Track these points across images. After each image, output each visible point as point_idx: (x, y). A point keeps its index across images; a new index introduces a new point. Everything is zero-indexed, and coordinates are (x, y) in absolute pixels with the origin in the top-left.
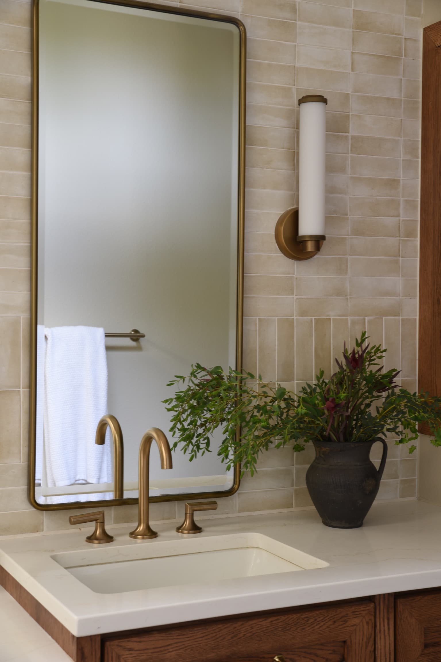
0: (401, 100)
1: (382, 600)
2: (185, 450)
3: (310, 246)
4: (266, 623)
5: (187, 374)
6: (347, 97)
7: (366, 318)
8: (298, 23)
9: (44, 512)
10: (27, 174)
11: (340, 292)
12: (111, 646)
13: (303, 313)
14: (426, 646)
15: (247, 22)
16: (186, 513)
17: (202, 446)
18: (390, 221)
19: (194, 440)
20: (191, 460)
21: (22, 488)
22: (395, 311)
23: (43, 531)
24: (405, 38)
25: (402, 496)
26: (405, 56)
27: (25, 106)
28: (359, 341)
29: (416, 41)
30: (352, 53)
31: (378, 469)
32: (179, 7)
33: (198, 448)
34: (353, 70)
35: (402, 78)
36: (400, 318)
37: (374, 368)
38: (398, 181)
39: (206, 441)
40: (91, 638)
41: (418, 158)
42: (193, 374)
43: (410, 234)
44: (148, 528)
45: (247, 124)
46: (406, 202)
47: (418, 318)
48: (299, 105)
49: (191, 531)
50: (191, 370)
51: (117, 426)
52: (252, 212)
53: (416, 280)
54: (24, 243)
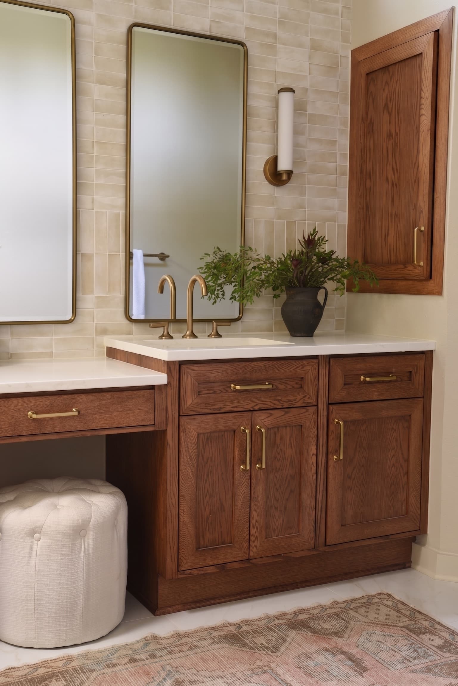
0: (338, 92)
1: (322, 358)
2: (210, 298)
3: (284, 177)
4: (261, 364)
5: (211, 253)
6: (306, 90)
7: (317, 222)
8: (278, 45)
9: (134, 323)
10: (124, 130)
11: (301, 206)
12: (183, 367)
13: (279, 218)
14: (345, 384)
15: (248, 44)
16: (213, 327)
17: (220, 296)
18: (331, 165)
19: (216, 292)
20: (213, 304)
21: (121, 309)
22: (334, 219)
23: (133, 334)
24: (341, 56)
25: (336, 329)
26: (340, 67)
27: (123, 91)
28: (312, 233)
29: (348, 57)
30: (309, 63)
31: (322, 305)
32: (209, 35)
33: (218, 297)
34: (309, 74)
35: (339, 80)
36: (337, 223)
37: (322, 250)
38: (336, 141)
39: (222, 292)
40: (174, 362)
41: (348, 128)
42: (215, 253)
43: (344, 174)
44: (192, 332)
45: (248, 105)
46: (341, 154)
47: (347, 224)
48: (278, 94)
49: (216, 336)
50: (214, 250)
51: (171, 280)
52: (250, 156)
53: (346, 201)
54: (122, 170)
